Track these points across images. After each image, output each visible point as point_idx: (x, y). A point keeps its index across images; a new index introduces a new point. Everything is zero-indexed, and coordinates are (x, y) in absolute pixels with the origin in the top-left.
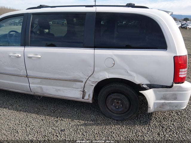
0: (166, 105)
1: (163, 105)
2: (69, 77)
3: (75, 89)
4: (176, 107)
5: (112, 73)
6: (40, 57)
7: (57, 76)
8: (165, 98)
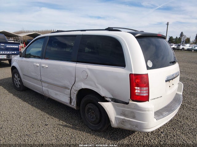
0: (126, 122)
1: (123, 121)
2: (62, 84)
3: (66, 95)
4: (136, 127)
5: (86, 84)
6: (47, 66)
7: (56, 83)
8: (124, 114)
